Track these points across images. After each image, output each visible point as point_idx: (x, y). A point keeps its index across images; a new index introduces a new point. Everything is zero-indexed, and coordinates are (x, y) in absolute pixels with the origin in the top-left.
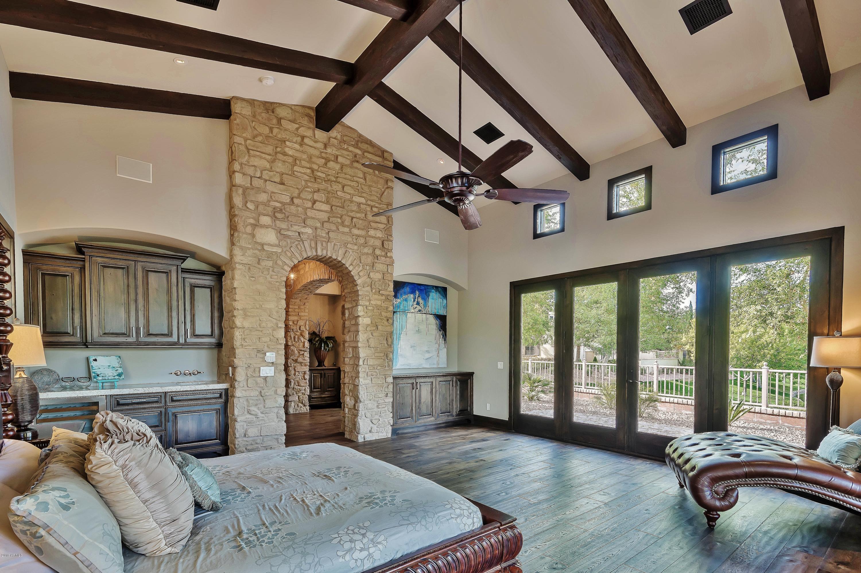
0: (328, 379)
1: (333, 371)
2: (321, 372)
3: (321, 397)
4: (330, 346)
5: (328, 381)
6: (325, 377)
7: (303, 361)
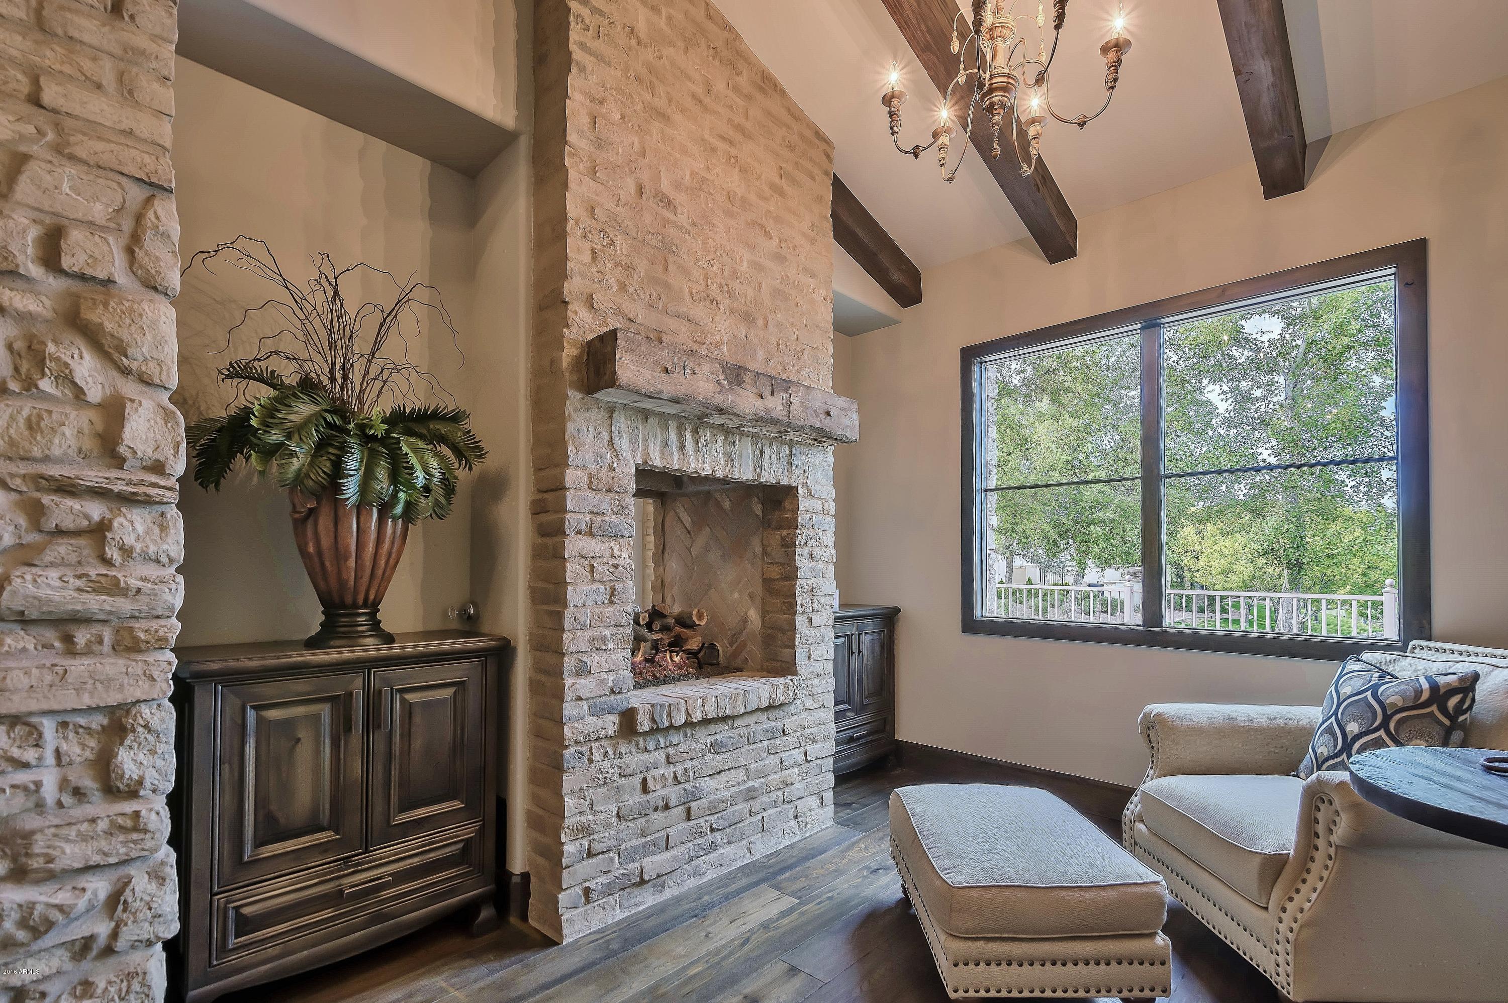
0: (407, 735)
1: (456, 671)
2: (337, 685)
3: (336, 898)
4: (420, 478)
5: (407, 751)
6: (373, 719)
7: (95, 603)
